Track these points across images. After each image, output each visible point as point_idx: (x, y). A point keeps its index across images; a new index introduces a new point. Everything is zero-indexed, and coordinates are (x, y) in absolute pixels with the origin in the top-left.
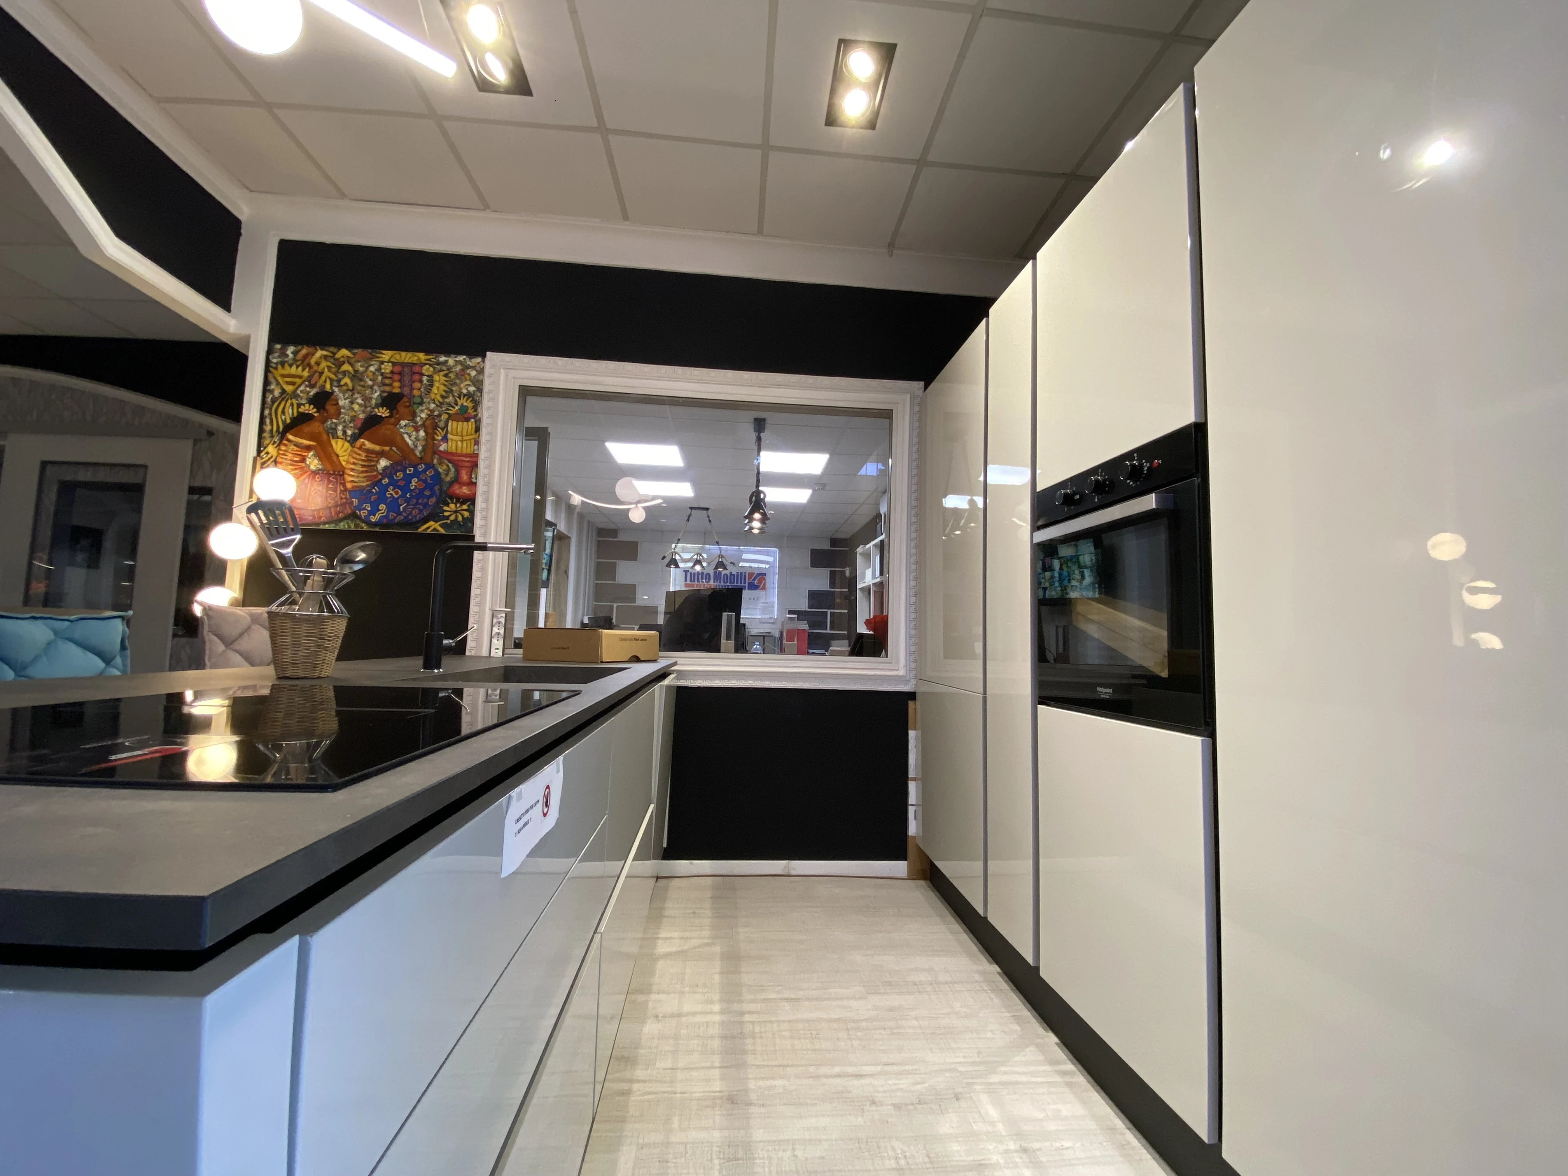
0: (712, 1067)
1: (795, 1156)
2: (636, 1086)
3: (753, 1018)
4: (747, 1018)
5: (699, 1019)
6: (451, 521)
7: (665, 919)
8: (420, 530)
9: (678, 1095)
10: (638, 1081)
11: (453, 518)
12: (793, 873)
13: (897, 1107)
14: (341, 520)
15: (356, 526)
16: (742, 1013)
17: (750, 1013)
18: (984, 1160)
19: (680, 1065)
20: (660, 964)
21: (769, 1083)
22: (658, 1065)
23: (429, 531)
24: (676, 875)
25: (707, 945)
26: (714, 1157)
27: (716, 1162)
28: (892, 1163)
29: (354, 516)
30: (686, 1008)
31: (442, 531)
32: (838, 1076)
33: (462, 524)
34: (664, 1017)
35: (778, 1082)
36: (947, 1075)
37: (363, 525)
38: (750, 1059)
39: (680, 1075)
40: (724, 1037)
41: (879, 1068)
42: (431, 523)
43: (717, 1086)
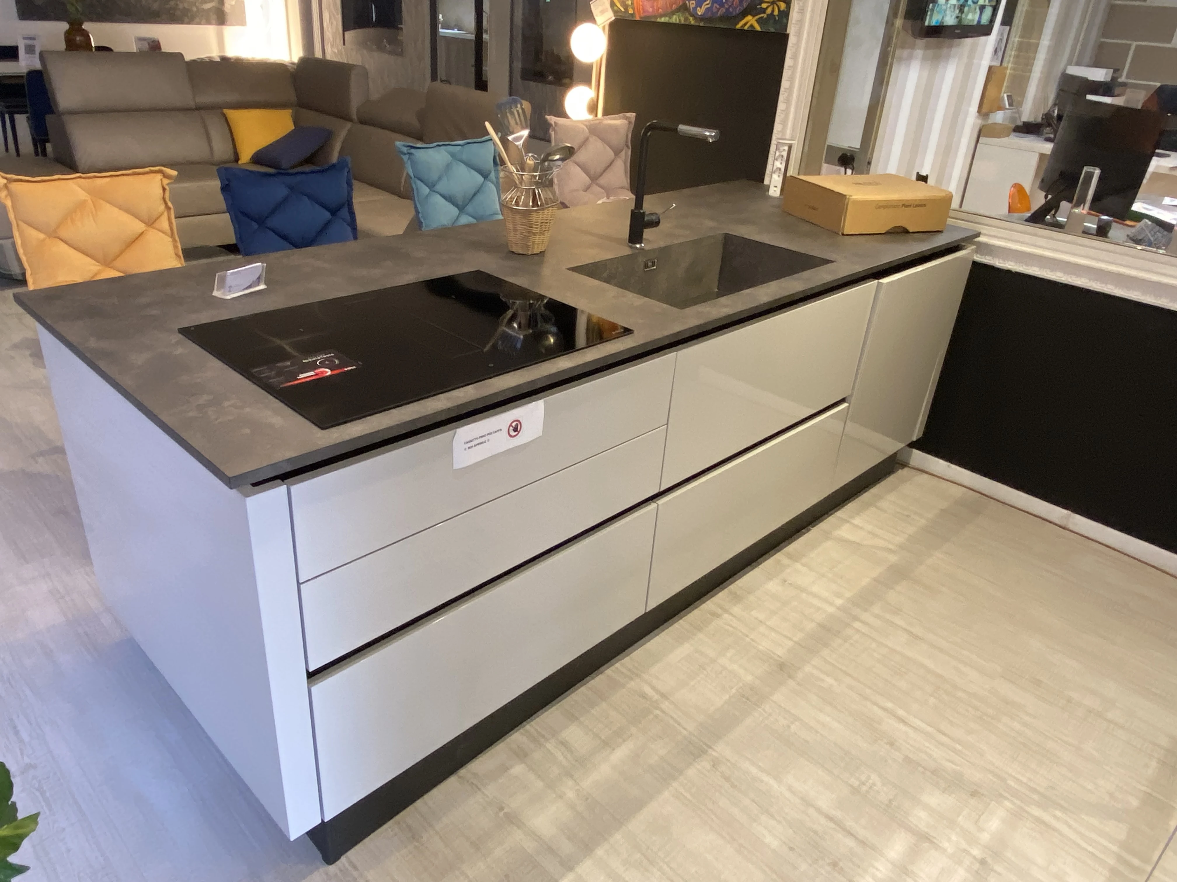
0: (791, 639)
1: (789, 727)
2: (726, 616)
3: (864, 629)
4: (857, 625)
5: (816, 602)
6: (768, 15)
7: (873, 509)
8: (738, 26)
9: (748, 639)
10: (731, 614)
11: (769, 11)
12: (1071, 527)
13: (907, 760)
14: (673, 13)
15: (686, 19)
16: (856, 618)
17: (862, 622)
18: (935, 838)
19: (768, 623)
20: (829, 544)
21: (822, 676)
22: (753, 613)
23: (746, 28)
24: (927, 470)
25: (890, 551)
26: (735, 688)
27: (734, 691)
28: (856, 783)
29: (684, 8)
30: (815, 589)
31: (758, 28)
32: (885, 709)
33: (777, 18)
34: (790, 584)
35: (830, 680)
36: (990, 776)
37: (691, 18)
38: (825, 652)
39: (762, 629)
40: (821, 626)
41: (929, 729)
42: (749, 18)
43: (780, 652)
